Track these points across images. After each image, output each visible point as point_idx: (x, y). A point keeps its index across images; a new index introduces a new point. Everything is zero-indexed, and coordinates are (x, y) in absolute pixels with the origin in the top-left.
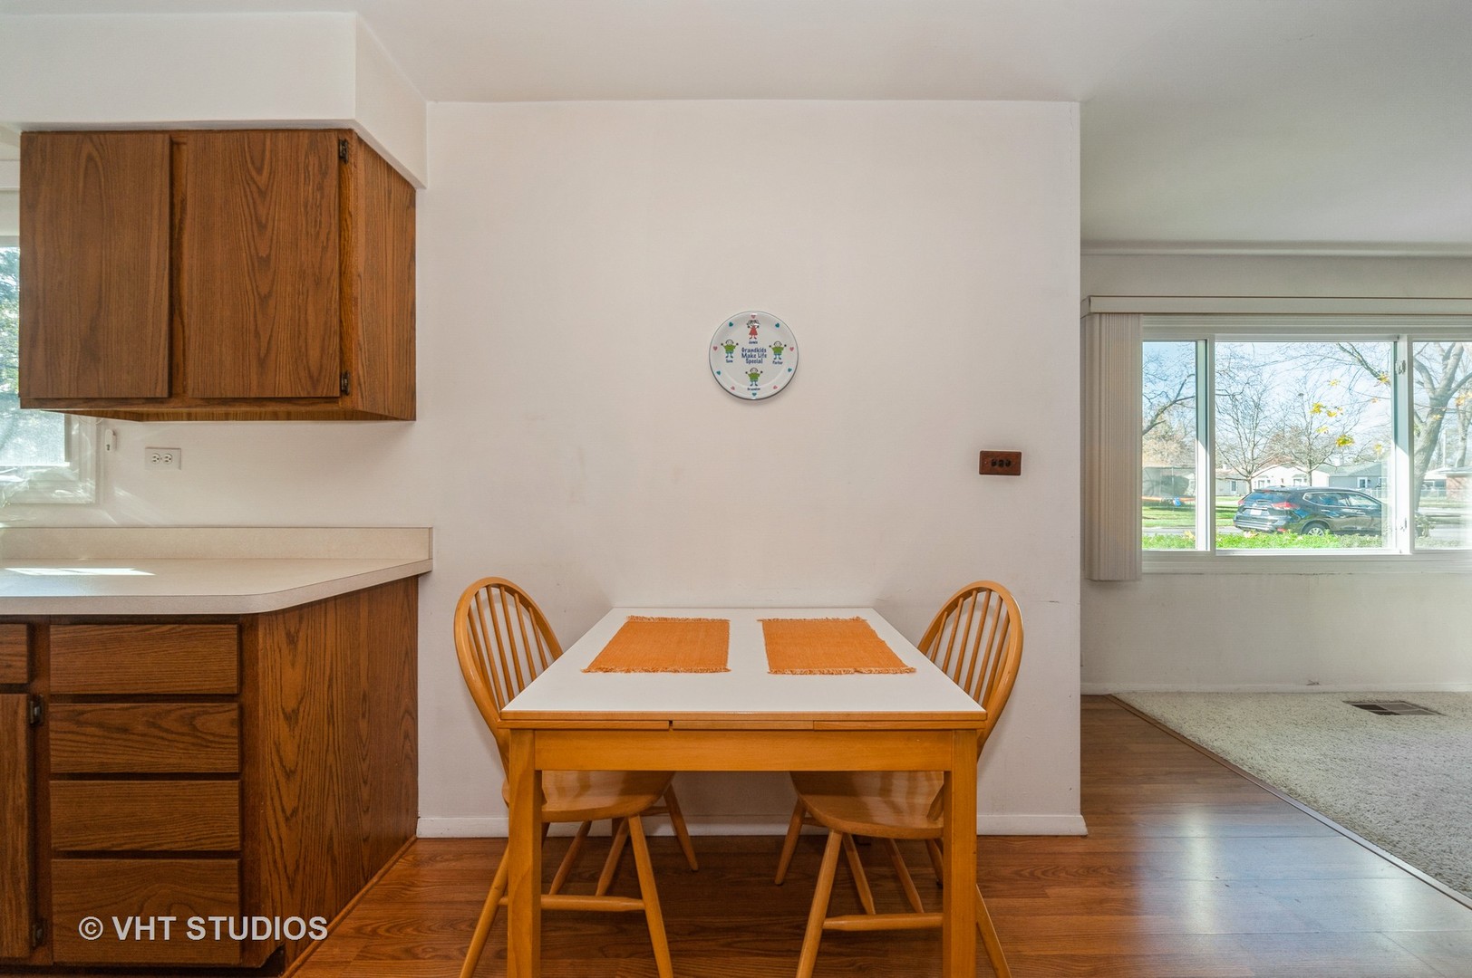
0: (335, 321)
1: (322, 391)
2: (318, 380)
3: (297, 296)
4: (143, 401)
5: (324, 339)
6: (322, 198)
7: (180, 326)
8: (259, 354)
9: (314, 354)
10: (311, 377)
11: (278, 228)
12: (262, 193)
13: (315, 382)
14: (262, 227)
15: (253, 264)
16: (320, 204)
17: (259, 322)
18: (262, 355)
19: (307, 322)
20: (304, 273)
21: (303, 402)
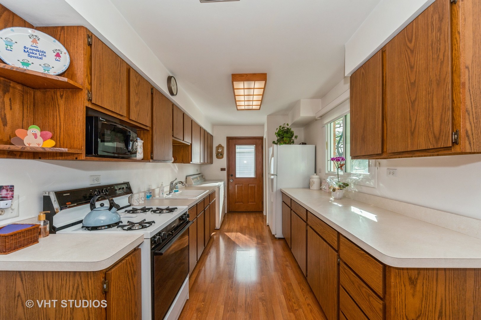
0: (449, 102)
1: (441, 144)
2: (439, 139)
3: (428, 95)
4: (376, 155)
5: (442, 114)
6: (440, 35)
7: (386, 124)
8: (411, 130)
9: (437, 124)
10: (435, 137)
11: (419, 64)
12: (412, 51)
13: (437, 139)
14: (412, 67)
15: (409, 88)
16: (440, 39)
17: (411, 114)
18: (412, 130)
19: (433, 107)
20: (432, 80)
21: (432, 151)
